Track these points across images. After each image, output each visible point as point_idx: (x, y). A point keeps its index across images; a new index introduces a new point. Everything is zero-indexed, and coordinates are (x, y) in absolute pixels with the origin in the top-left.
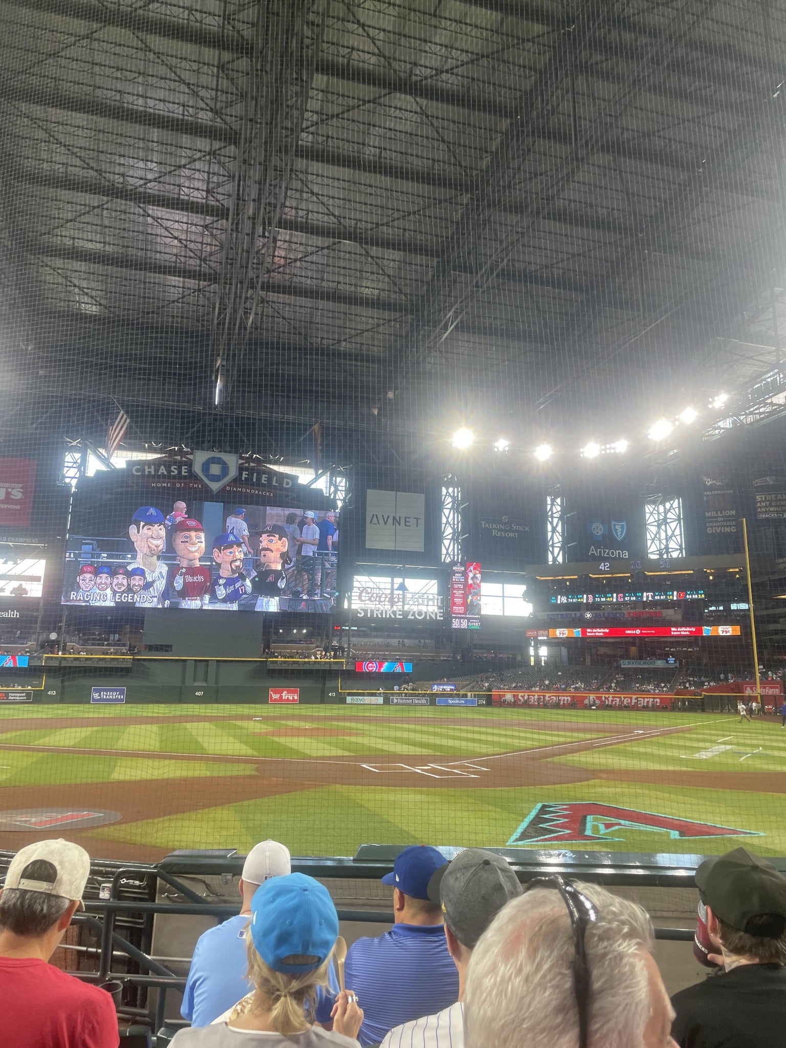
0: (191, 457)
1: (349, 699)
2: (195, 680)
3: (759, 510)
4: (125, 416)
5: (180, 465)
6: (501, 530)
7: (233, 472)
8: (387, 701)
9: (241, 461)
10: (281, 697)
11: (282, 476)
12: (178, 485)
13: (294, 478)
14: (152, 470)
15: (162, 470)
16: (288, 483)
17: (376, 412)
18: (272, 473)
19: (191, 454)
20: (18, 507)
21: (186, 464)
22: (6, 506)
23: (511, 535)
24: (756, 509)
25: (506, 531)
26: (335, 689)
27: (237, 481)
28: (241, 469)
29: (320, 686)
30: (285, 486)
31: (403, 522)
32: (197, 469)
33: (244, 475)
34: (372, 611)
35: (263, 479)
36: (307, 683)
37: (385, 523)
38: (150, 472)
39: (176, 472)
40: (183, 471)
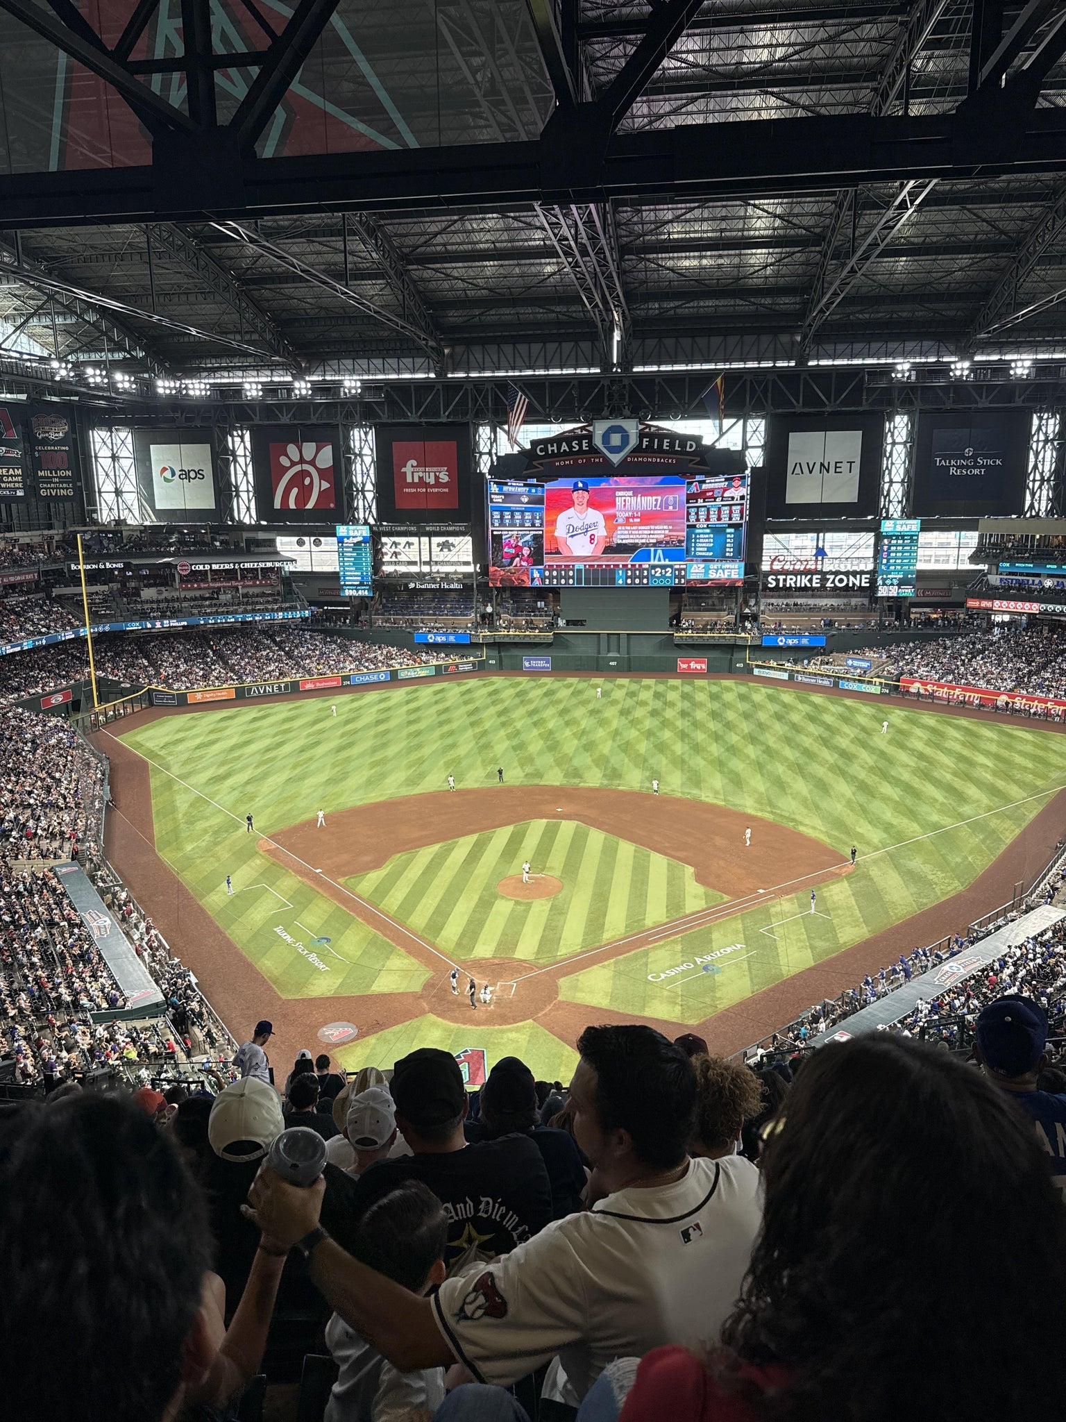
0: (590, 428)
1: (756, 672)
2: (609, 651)
4: (524, 397)
5: (580, 438)
6: (962, 467)
7: (633, 441)
8: (791, 677)
9: (641, 427)
10: (689, 667)
11: (684, 439)
12: (580, 461)
13: (697, 439)
14: (555, 448)
15: (564, 447)
16: (691, 446)
17: (799, 338)
18: (673, 437)
19: (591, 425)
20: (446, 490)
21: (584, 437)
22: (436, 490)
23: (976, 472)
25: (967, 467)
26: (743, 661)
27: (638, 450)
28: (642, 435)
29: (729, 657)
30: (688, 449)
31: (832, 469)
32: (598, 441)
33: (645, 444)
34: (785, 580)
35: (665, 444)
36: (715, 654)
37: (811, 472)
38: (553, 451)
39: (577, 448)
40: (584, 445)
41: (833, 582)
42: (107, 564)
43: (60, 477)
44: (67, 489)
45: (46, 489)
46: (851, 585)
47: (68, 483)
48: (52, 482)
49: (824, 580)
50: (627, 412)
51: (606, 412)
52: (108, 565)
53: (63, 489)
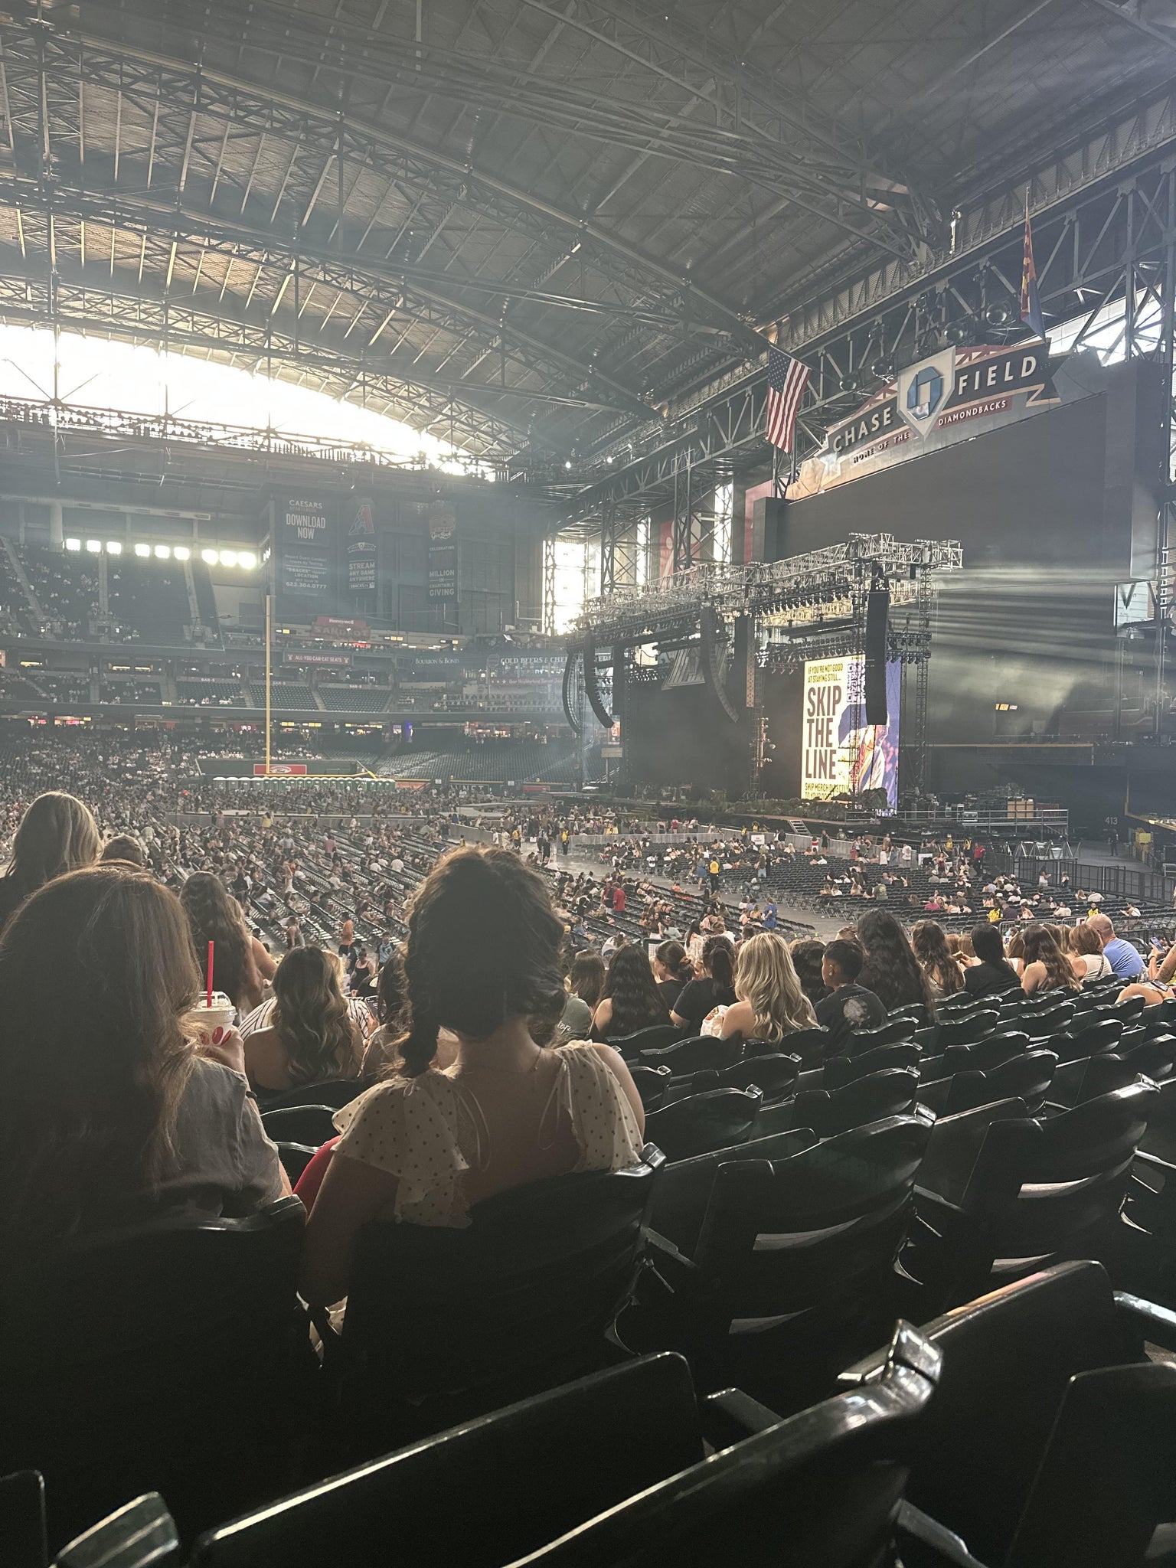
0: (894, 388)
4: (800, 364)
5: (880, 409)
7: (948, 387)
9: (959, 358)
11: (1019, 357)
13: (1039, 350)
14: (853, 435)
15: (863, 430)
16: (1029, 363)
18: (1002, 358)
19: (896, 381)
27: (952, 401)
28: (958, 374)
32: (903, 405)
33: (962, 385)
35: (990, 376)
38: (850, 440)
39: (877, 423)
40: (886, 418)
42: (446, 659)
43: (445, 577)
44: (450, 588)
45: (434, 589)
47: (450, 582)
48: (438, 583)
50: (942, 340)
51: (915, 352)
52: (446, 661)
53: (446, 588)
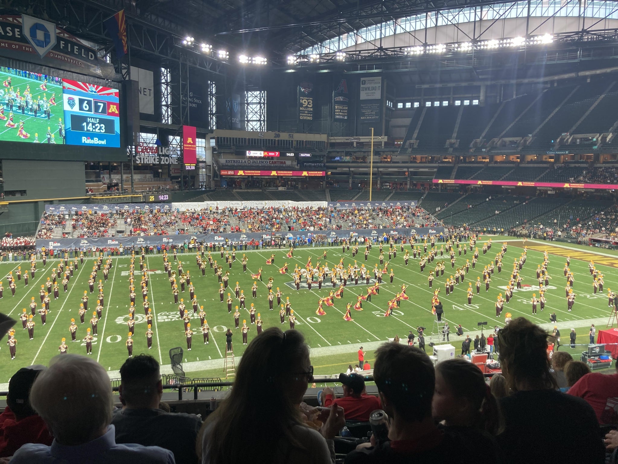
0: (20, 20)
3: (336, 113)
5: (14, 26)
7: (53, 41)
9: (58, 31)
11: (87, 50)
12: (14, 47)
16: (92, 57)
19: (21, 17)
21: (17, 26)
23: (194, 105)
24: (335, 112)
25: (191, 102)
27: (57, 49)
28: (59, 39)
30: (90, 58)
31: (142, 92)
32: (27, 33)
33: (62, 45)
34: (144, 159)
35: (75, 50)
39: (10, 32)
40: (17, 33)
41: (164, 162)
46: (171, 163)
49: (160, 160)
50: (46, 16)
51: (30, 11)
